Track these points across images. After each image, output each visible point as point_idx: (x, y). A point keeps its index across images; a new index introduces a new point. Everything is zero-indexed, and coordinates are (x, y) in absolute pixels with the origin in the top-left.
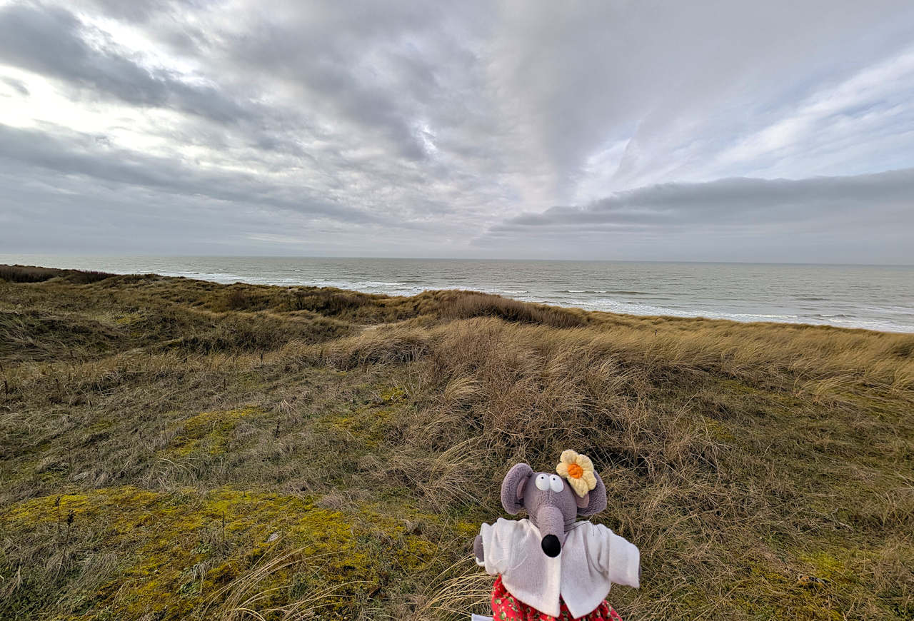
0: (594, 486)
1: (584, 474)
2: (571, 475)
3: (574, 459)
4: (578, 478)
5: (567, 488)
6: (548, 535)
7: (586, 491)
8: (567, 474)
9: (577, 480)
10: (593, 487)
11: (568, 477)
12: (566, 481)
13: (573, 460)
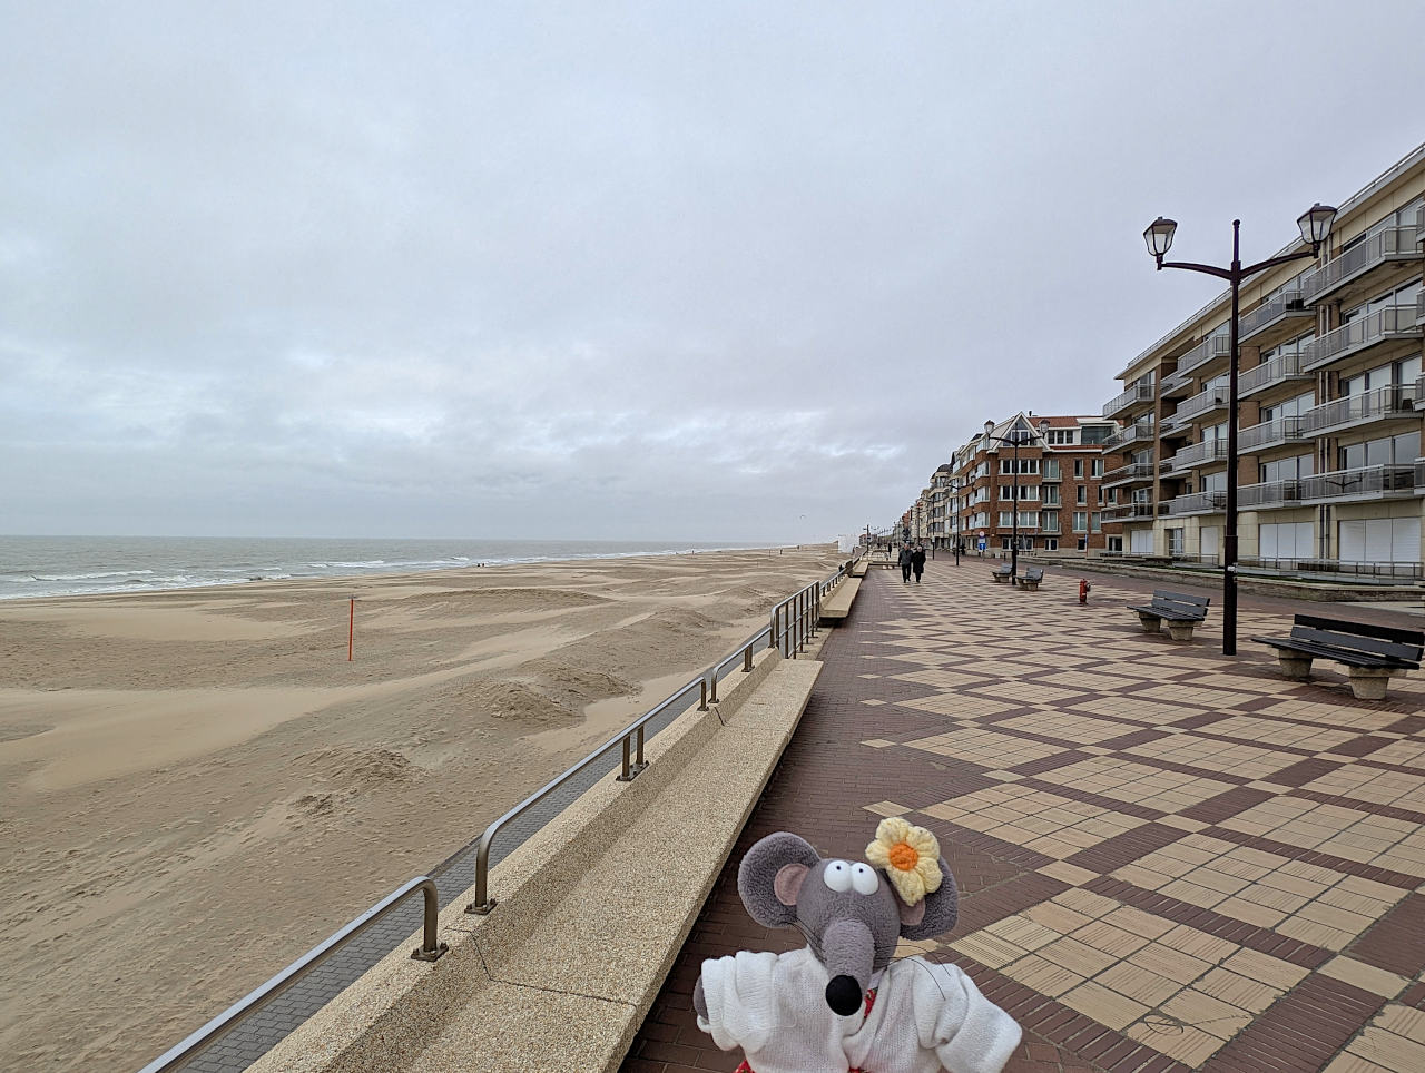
0: (938, 886)
1: (920, 863)
2: (895, 864)
3: (902, 834)
4: (907, 870)
5: (886, 887)
6: (838, 977)
7: (920, 895)
8: (888, 860)
9: (905, 874)
10: (932, 888)
11: (889, 868)
12: (883, 874)
13: (902, 836)
